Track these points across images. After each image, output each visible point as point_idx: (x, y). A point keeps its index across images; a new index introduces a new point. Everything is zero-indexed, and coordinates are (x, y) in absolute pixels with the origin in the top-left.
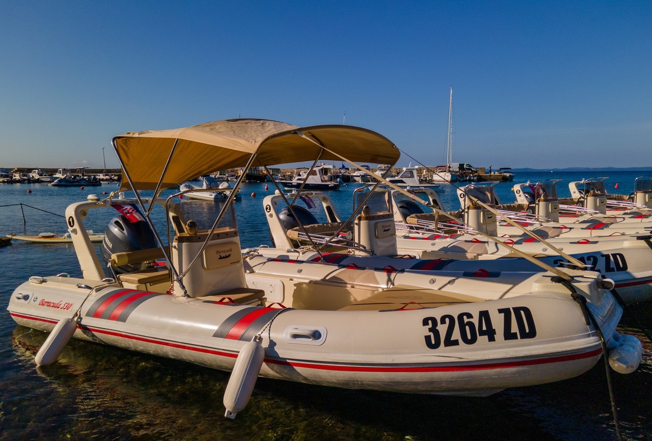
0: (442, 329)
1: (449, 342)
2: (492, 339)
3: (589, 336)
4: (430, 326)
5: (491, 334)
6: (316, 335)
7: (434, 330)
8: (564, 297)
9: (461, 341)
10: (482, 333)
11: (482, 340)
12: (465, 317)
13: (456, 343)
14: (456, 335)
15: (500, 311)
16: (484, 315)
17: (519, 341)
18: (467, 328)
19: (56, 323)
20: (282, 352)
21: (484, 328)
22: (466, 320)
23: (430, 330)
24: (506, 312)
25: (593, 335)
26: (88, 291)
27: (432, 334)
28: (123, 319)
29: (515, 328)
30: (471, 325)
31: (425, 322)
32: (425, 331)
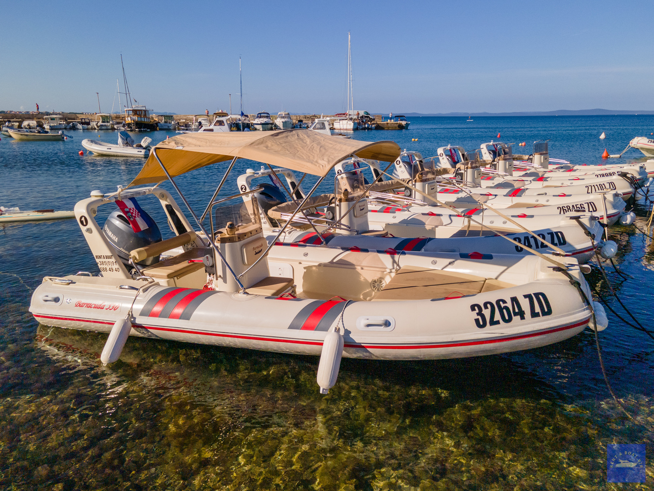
0: (487, 313)
1: (493, 323)
2: (523, 318)
3: (584, 310)
4: (477, 311)
5: (521, 314)
6: (387, 324)
7: (480, 313)
8: (566, 281)
9: (501, 321)
10: (516, 314)
11: (516, 319)
12: (501, 303)
13: (498, 322)
14: (497, 317)
15: (525, 296)
16: (514, 300)
17: (541, 318)
18: (504, 311)
19: (113, 324)
20: (357, 338)
21: (517, 310)
22: (503, 305)
23: (478, 314)
24: (528, 296)
25: (587, 309)
26: (135, 292)
27: (479, 317)
28: (186, 317)
29: (537, 309)
30: (507, 308)
31: (473, 308)
32: (474, 315)
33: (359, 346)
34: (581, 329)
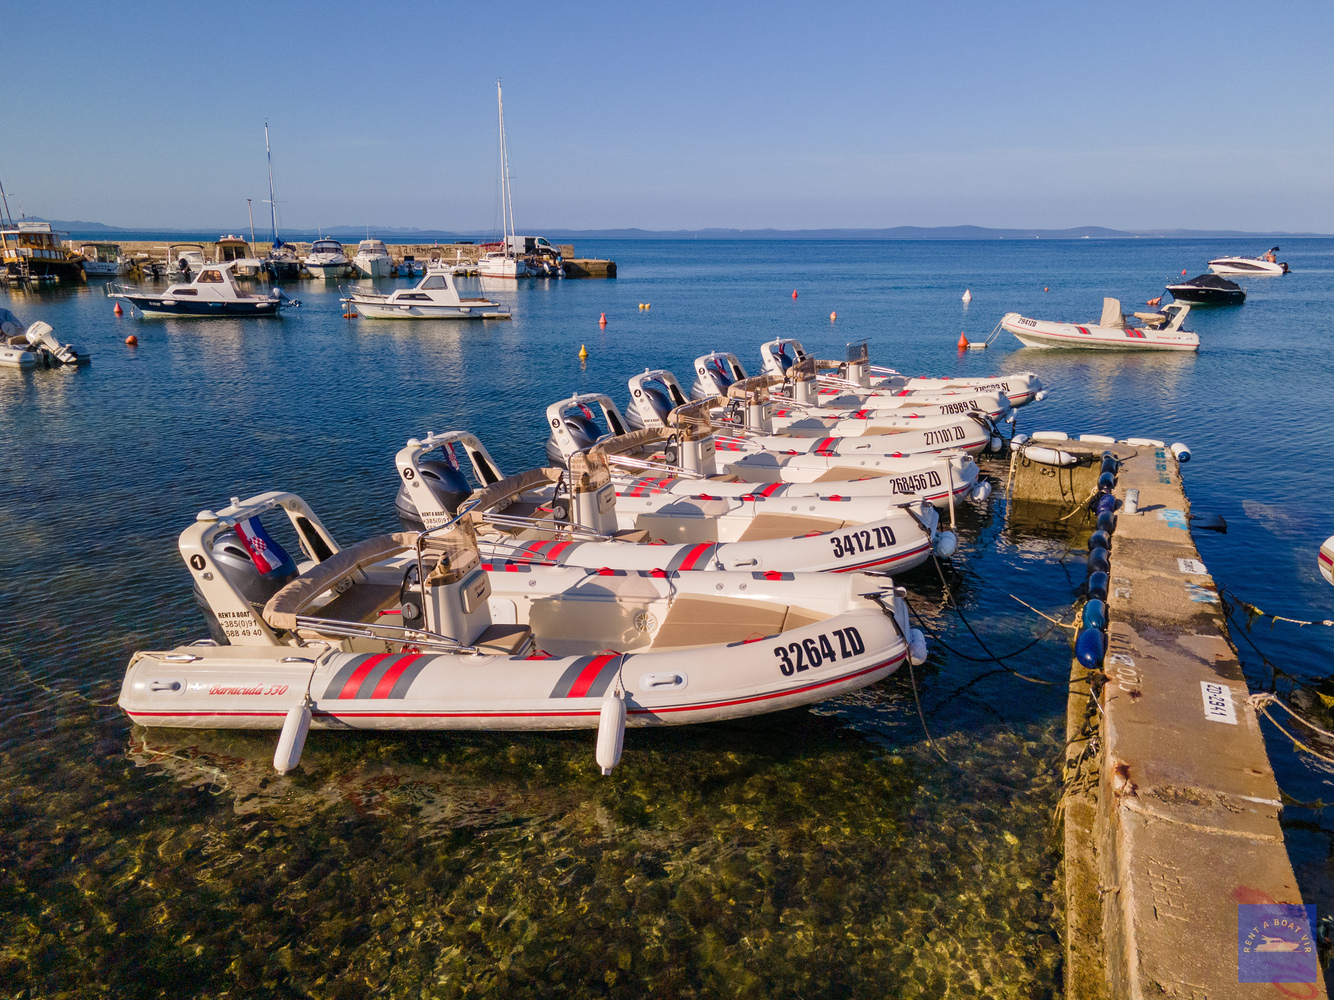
0: (793, 657)
1: (801, 668)
2: (833, 659)
3: (899, 644)
4: (782, 656)
5: (831, 655)
6: (678, 680)
7: (786, 658)
8: (878, 610)
9: (810, 666)
10: (825, 656)
11: (826, 661)
12: (809, 643)
13: (806, 667)
14: (805, 661)
15: (835, 633)
16: (823, 638)
17: (854, 657)
18: (813, 653)
21: (826, 651)
22: (810, 646)
23: (783, 659)
24: (837, 633)
25: (902, 642)
26: (310, 666)
27: (785, 663)
28: (401, 695)
29: (849, 648)
30: (815, 649)
31: (777, 652)
32: (779, 661)
33: (645, 712)
34: (896, 665)
